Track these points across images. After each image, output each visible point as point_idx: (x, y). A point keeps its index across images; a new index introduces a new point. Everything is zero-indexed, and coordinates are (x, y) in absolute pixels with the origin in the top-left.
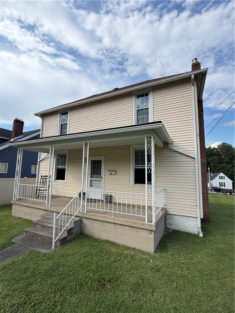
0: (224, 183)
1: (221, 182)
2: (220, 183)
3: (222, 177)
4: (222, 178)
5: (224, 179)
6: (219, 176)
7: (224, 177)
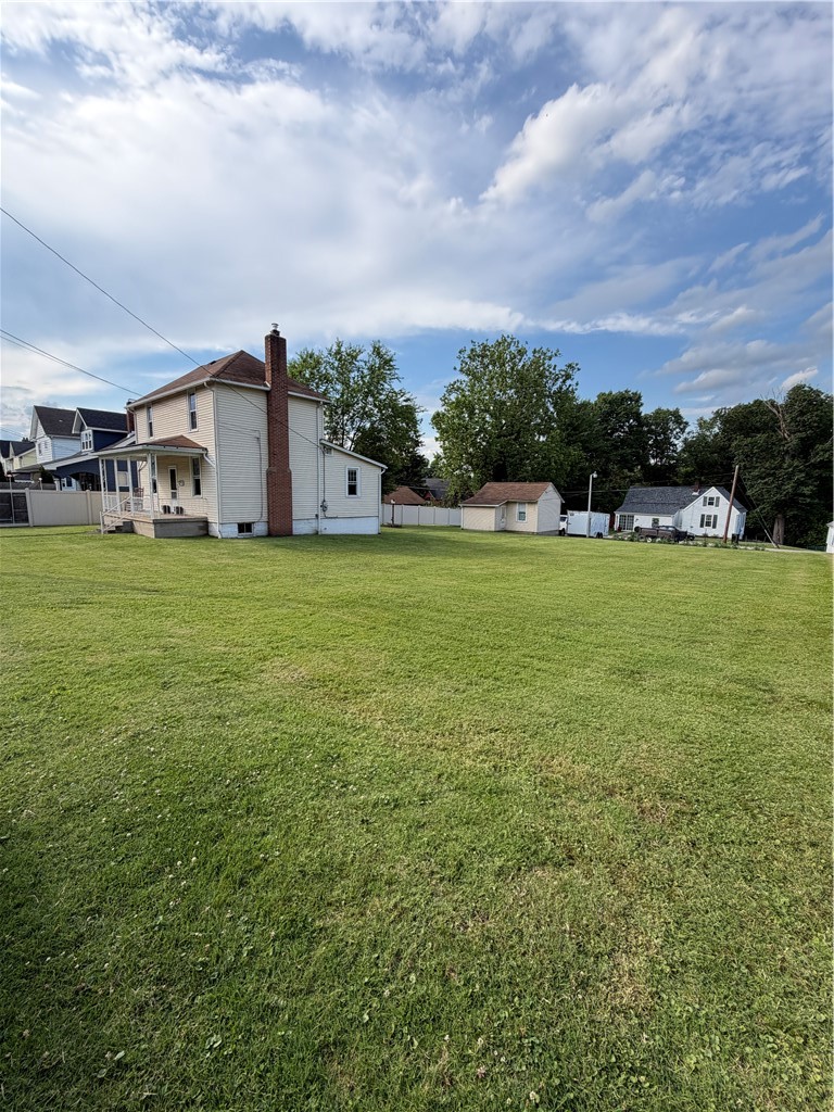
0: (716, 517)
1: (706, 513)
2: (703, 516)
3: (712, 499)
4: (711, 504)
5: (717, 506)
6: (705, 498)
7: (718, 498)
